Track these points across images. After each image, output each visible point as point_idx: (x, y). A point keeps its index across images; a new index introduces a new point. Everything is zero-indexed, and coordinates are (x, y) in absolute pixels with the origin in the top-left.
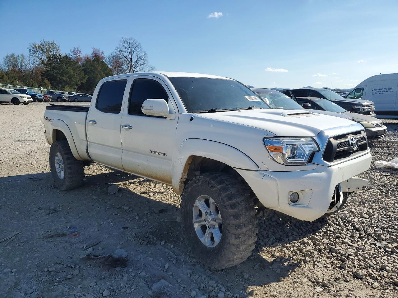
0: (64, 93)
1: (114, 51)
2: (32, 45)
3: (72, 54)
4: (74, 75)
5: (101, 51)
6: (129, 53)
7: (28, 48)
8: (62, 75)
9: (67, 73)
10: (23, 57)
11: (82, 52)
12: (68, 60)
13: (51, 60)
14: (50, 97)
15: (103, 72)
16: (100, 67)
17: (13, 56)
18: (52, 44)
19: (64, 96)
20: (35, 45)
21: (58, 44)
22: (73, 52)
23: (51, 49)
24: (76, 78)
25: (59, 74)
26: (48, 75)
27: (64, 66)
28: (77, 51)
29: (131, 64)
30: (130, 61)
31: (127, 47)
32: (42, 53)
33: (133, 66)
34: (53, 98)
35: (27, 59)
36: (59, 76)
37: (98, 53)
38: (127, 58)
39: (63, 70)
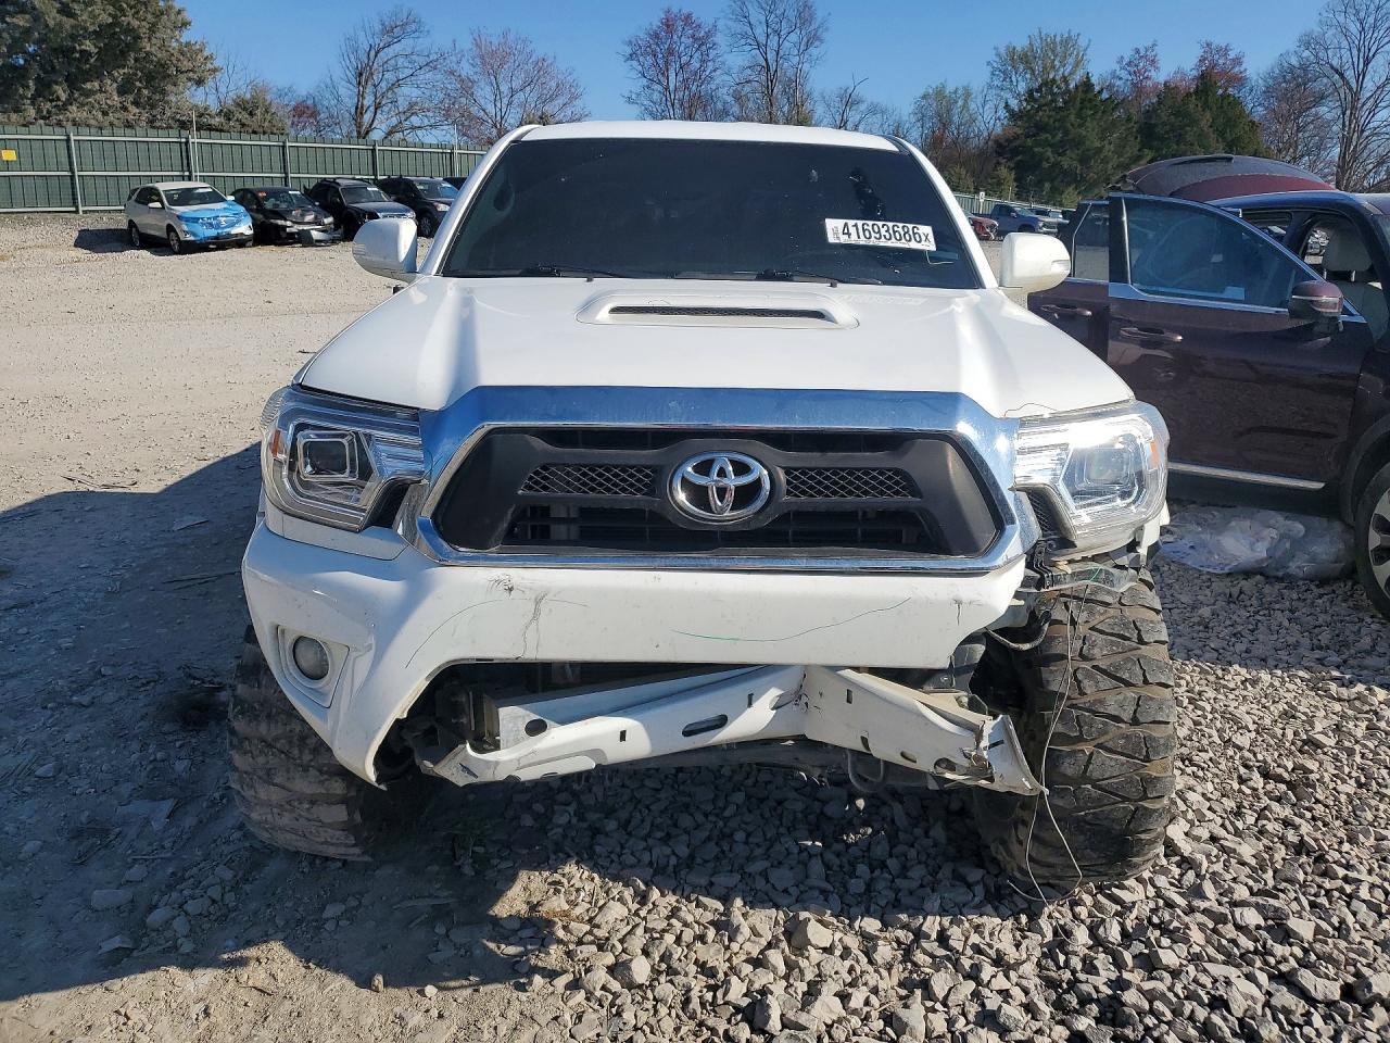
0: (1045, 213)
1: (1292, 50)
2: (1002, 51)
3: (1124, 74)
4: (1100, 150)
5: (1232, 55)
6: (1355, 52)
7: (989, 63)
8: (1059, 149)
9: (1078, 142)
10: (967, 95)
11: (1161, 64)
12: (1090, 96)
13: (1035, 100)
14: (992, 226)
15: (1221, 134)
16: (1208, 115)
17: (940, 93)
18: (1066, 42)
19: (1041, 225)
20: (1012, 52)
21: (1082, 42)
22: (1129, 64)
23: (1056, 62)
24: (1105, 161)
25: (1051, 145)
26: (1015, 152)
27: (1072, 117)
28: (1142, 61)
29: (1356, 95)
30: (1354, 86)
31: (1354, 28)
32: (1028, 76)
33: (1364, 104)
34: (1001, 229)
35: (980, 100)
36: (1049, 154)
37: (1221, 62)
38: (1342, 75)
39: (1066, 132)
